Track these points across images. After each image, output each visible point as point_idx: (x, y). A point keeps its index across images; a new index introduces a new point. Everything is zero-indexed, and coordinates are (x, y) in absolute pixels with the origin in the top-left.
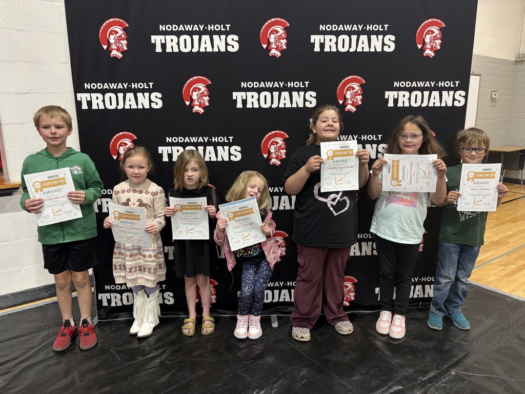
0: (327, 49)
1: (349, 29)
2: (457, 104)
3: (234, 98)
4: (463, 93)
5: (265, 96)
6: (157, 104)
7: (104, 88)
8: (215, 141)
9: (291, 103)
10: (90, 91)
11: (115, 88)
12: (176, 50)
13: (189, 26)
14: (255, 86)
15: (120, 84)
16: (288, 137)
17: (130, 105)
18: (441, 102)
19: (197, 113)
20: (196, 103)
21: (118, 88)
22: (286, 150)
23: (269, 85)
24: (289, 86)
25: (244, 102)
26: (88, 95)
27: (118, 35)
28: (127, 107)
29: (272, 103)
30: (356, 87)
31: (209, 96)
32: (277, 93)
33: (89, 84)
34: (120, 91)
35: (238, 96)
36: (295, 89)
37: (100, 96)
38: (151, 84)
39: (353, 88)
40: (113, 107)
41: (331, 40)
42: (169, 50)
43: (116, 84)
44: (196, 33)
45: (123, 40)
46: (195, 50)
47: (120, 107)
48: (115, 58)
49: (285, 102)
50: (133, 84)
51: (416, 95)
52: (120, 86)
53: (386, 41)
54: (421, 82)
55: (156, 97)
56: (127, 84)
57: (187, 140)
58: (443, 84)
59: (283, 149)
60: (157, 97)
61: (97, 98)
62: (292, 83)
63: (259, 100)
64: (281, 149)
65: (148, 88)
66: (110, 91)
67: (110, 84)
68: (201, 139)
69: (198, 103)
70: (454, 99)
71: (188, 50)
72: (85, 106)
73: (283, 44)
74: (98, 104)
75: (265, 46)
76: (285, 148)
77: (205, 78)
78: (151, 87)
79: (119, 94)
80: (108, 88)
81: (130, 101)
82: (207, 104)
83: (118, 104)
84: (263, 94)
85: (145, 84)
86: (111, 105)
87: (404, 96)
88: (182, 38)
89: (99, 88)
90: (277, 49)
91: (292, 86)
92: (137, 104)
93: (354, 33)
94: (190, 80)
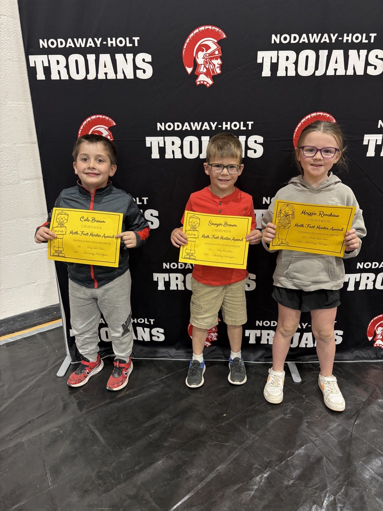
3: (259, 61)
5: (307, 57)
6: (144, 71)
7: (67, 46)
8: (226, 128)
9: (346, 68)
11: (83, 46)
14: (292, 42)
15: (90, 40)
16: (334, 121)
17: (106, 74)
19: (203, 86)
20: (202, 69)
21: (88, 46)
24: (345, 41)
25: (274, 67)
26: (44, 57)
28: (101, 76)
29: (317, 68)
31: (221, 58)
32: (326, 52)
33: (45, 40)
34: (91, 50)
35: (265, 57)
36: (353, 46)
37: (61, 58)
38: (136, 39)
40: (81, 76)
43: (84, 39)
47: (91, 76)
49: (336, 66)
50: (109, 39)
52: (90, 43)
55: (144, 60)
56: (100, 39)
57: (186, 126)
61: (58, 63)
62: (350, 35)
63: (296, 63)
65: (131, 45)
66: (76, 50)
67: (75, 40)
68: (206, 126)
69: (205, 70)
72: (41, 76)
74: (59, 71)
77: (218, 29)
78: (136, 45)
79: (88, 56)
80: (73, 46)
81: (105, 67)
82: (218, 71)
83: (87, 72)
84: (303, 54)
85: (127, 39)
86: (78, 73)
89: (60, 46)
91: (350, 41)
92: (116, 72)
94: (195, 32)
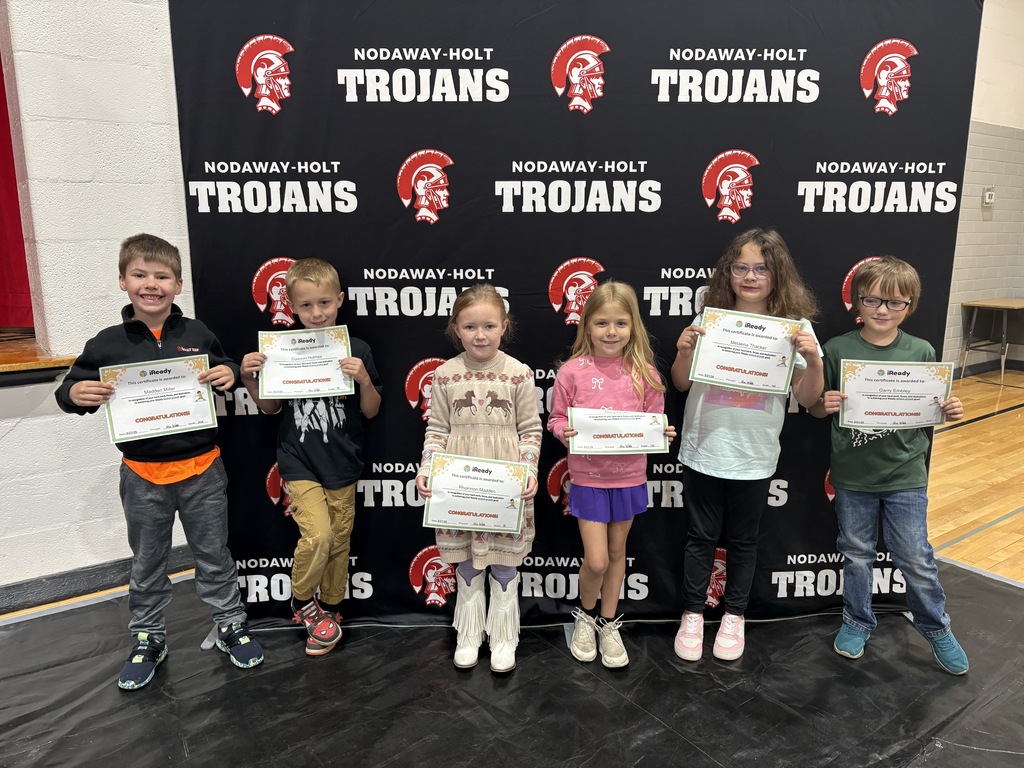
0: (683, 97)
1: (729, 58)
2: (939, 208)
3: (498, 192)
4: (953, 187)
5: (560, 189)
6: (346, 203)
7: (243, 171)
8: (458, 277)
9: (611, 203)
10: (216, 177)
11: (264, 171)
12: (385, 98)
13: (411, 50)
14: (539, 170)
15: (274, 164)
16: (602, 269)
17: (294, 206)
18: (909, 204)
19: (425, 222)
20: (423, 202)
21: (271, 171)
23: (567, 167)
24: (606, 170)
25: (518, 201)
26: (210, 185)
27: (272, 68)
28: (288, 208)
29: (573, 202)
30: (741, 172)
31: (448, 188)
32: (584, 183)
33: (213, 163)
34: (274, 177)
35: (505, 189)
36: (618, 176)
37: (234, 186)
38: (336, 164)
39: (735, 175)
40: (261, 208)
41: (691, 79)
42: (371, 97)
43: (267, 164)
44: (425, 64)
45: (283, 77)
46: (423, 98)
47: (274, 208)
48: (266, 113)
49: (598, 201)
50: (299, 163)
51: (860, 190)
52: (275, 168)
53: (802, 82)
54: (870, 164)
56: (288, 163)
57: (404, 274)
58: (912, 168)
60: (346, 189)
61: (229, 191)
62: (613, 163)
63: (546, 196)
64: (588, 294)
65: (329, 171)
67: (254, 164)
68: (431, 274)
69: (427, 203)
70: (935, 199)
71: (409, 97)
72: (204, 207)
73: (597, 86)
74: (230, 203)
75: (560, 91)
77: (442, 154)
78: (336, 171)
79: (271, 184)
80: (251, 171)
81: (293, 197)
82: (445, 204)
83: (269, 203)
84: (555, 185)
85: (324, 163)
86: (256, 204)
87: (836, 191)
88: (399, 73)
89: (232, 171)
90: (584, 96)
91: (613, 170)
92: (308, 204)
93: (738, 65)
94: (413, 157)
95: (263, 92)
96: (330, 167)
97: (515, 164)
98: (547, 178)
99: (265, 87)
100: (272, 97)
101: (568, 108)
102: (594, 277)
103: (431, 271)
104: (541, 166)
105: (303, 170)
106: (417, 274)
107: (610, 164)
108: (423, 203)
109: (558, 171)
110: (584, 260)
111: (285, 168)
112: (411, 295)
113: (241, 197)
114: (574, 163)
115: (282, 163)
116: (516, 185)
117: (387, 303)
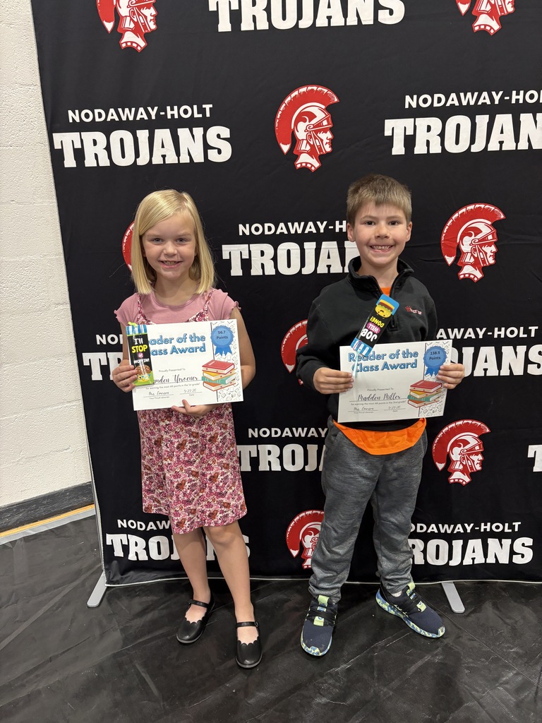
6: (220, 152)
7: (108, 120)
8: (341, 230)
9: (517, 139)
10: (81, 127)
11: (131, 118)
12: (263, 25)
14: (436, 105)
15: (141, 110)
16: (502, 217)
17: (164, 156)
19: (305, 170)
21: (138, 119)
22: (497, 247)
23: (469, 99)
25: (410, 141)
26: (75, 136)
28: (157, 160)
29: (473, 141)
31: (331, 130)
32: (486, 118)
33: (77, 111)
35: (396, 128)
37: (100, 137)
38: (208, 107)
40: (128, 161)
42: (246, 25)
43: (133, 110)
45: (148, 6)
46: (306, 23)
48: (131, 49)
49: (501, 138)
52: (142, 114)
56: (156, 108)
57: (282, 228)
59: (490, 245)
60: (219, 136)
61: (95, 143)
63: (442, 135)
64: (484, 245)
65: (200, 116)
66: (120, 125)
67: (120, 110)
68: (311, 227)
69: (308, 148)
71: (289, 23)
72: (70, 162)
74: (96, 156)
75: (464, 8)
76: (495, 243)
77: (326, 91)
78: (208, 115)
79: (139, 133)
80: (117, 119)
81: (163, 147)
82: (328, 149)
83: (137, 155)
85: (195, 107)
89: (97, 120)
90: (492, 14)
92: (178, 154)
94: (293, 95)
95: (127, 26)
96: (201, 111)
97: (408, 98)
98: (444, 114)
99: (128, 19)
100: (136, 31)
101: (472, 29)
102: (492, 225)
103: (311, 224)
104: (438, 100)
105: (173, 115)
106: (296, 228)
107: (518, 94)
108: (303, 148)
109: (457, 104)
110: (482, 206)
111: (153, 114)
112: (289, 252)
113: (108, 148)
114: (476, 94)
115: (149, 109)
116: (409, 122)
117: (263, 260)
